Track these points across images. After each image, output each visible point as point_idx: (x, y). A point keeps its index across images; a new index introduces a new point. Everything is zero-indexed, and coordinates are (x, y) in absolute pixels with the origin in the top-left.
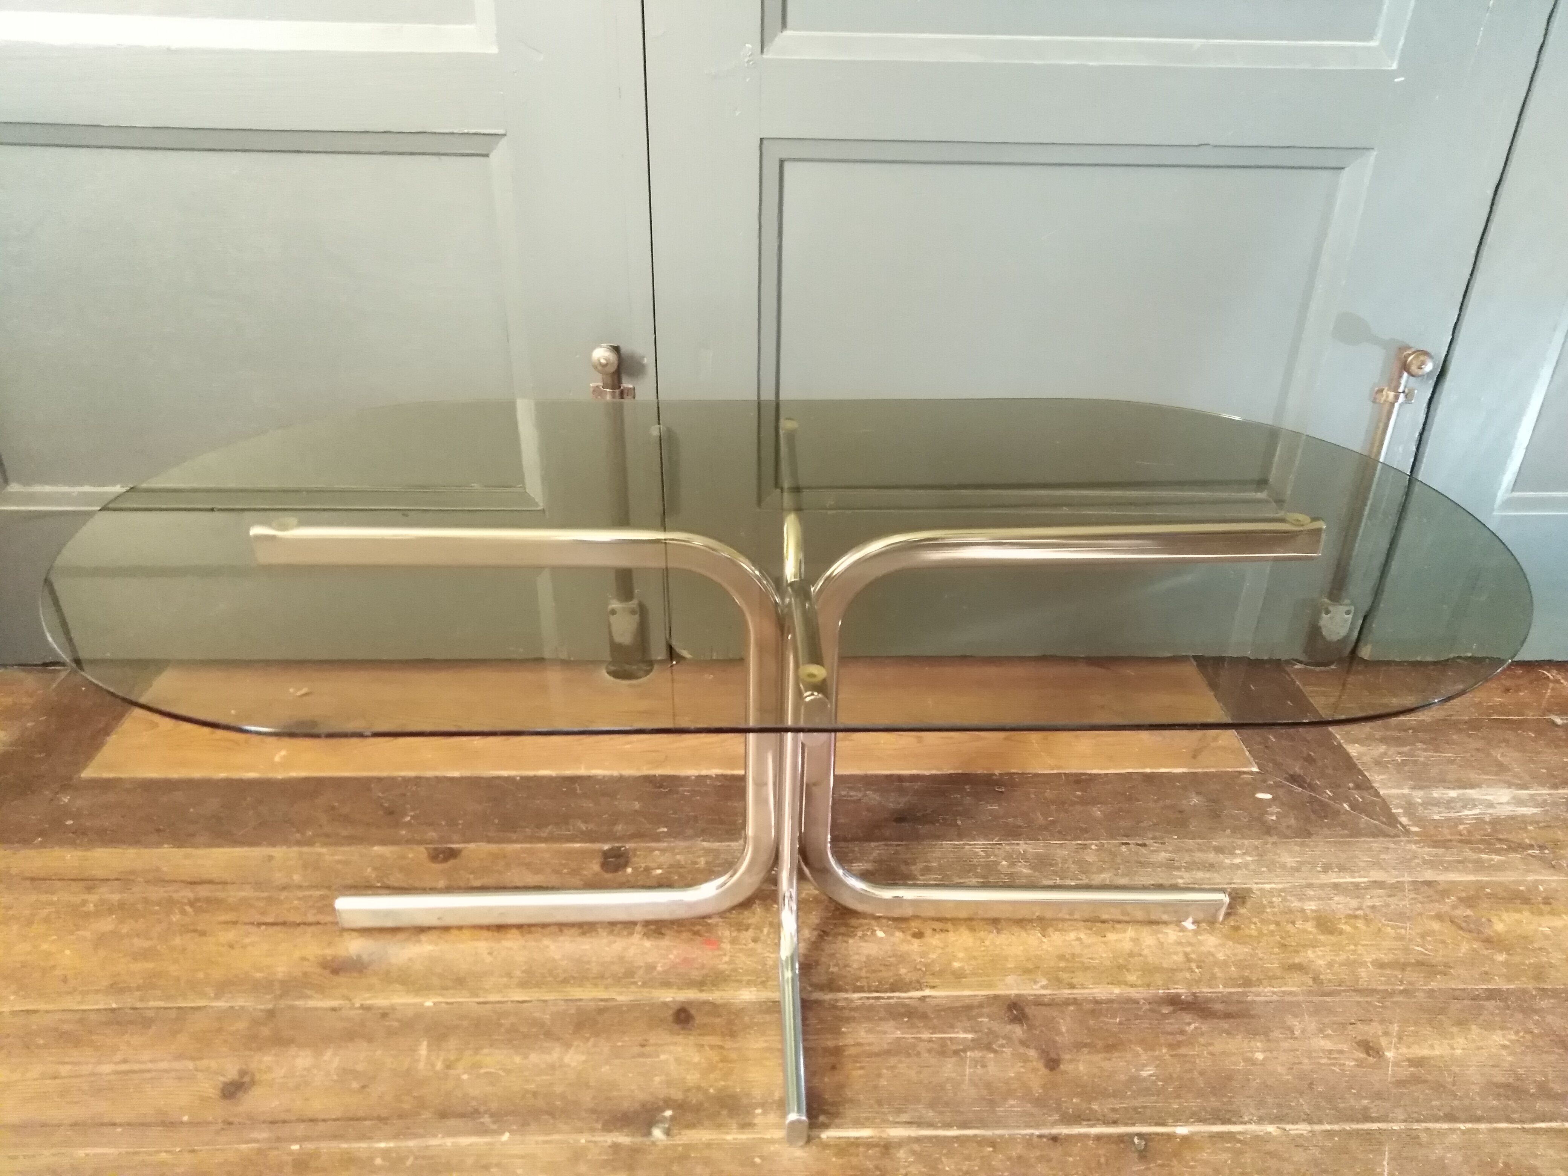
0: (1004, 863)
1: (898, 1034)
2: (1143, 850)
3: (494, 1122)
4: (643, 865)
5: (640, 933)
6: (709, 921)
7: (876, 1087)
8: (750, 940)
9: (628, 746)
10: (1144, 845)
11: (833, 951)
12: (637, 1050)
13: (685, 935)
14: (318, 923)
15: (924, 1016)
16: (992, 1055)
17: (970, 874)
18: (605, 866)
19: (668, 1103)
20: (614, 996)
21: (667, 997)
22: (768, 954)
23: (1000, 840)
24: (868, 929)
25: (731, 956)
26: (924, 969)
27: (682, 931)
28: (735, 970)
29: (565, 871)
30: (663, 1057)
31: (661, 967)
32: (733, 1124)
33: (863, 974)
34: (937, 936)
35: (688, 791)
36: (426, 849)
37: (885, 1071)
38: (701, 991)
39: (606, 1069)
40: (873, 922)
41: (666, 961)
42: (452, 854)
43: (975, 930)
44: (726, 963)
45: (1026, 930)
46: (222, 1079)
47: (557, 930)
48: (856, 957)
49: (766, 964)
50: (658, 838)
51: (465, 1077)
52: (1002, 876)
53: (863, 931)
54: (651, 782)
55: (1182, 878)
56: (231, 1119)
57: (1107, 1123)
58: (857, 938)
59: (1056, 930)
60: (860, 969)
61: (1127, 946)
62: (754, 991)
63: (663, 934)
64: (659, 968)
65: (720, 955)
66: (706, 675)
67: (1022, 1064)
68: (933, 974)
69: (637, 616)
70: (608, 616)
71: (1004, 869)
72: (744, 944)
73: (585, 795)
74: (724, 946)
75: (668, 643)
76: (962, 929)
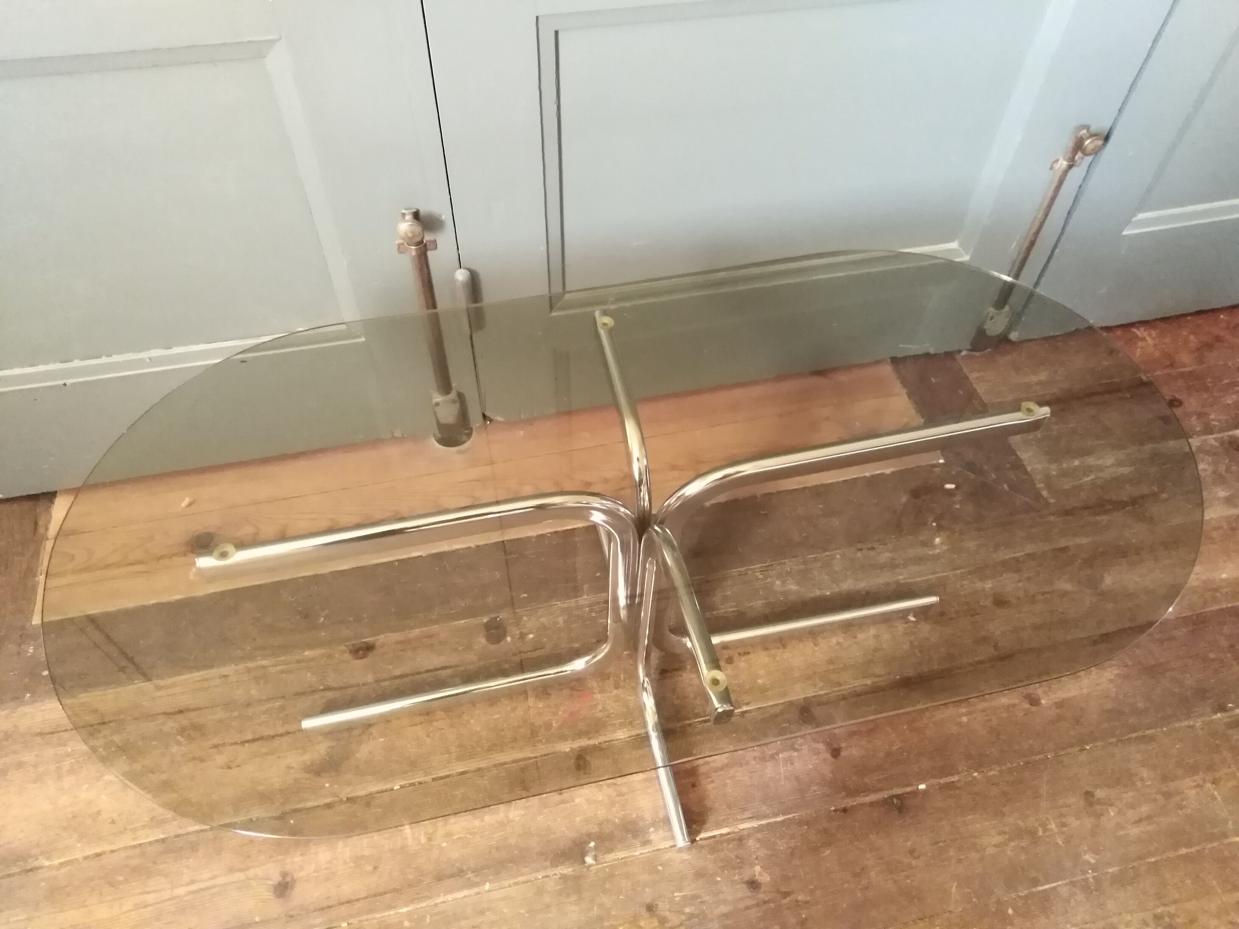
0: (778, 582)
1: (731, 749)
2: (872, 553)
3: (476, 876)
4: (518, 633)
5: (532, 697)
7: (724, 795)
8: (613, 688)
10: (873, 549)
11: (673, 687)
12: (558, 797)
13: (565, 693)
14: (288, 733)
15: (746, 730)
16: (795, 754)
18: (489, 638)
19: (590, 836)
20: (529, 754)
21: (566, 748)
22: (628, 698)
23: (772, 561)
25: (603, 704)
26: (738, 690)
27: (562, 689)
28: (608, 716)
29: (460, 648)
30: (577, 800)
31: (556, 723)
32: (637, 843)
34: (743, 659)
35: (533, 553)
36: (346, 646)
37: (728, 781)
38: (589, 739)
39: (540, 818)
41: (557, 717)
42: (369, 648)
43: (768, 649)
44: (600, 711)
45: (802, 643)
46: (270, 882)
48: (690, 688)
49: (629, 707)
50: (522, 604)
51: (444, 844)
54: (502, 548)
55: (902, 575)
56: (291, 913)
57: (876, 790)
58: (688, 671)
59: (823, 639)
60: (695, 699)
61: (872, 643)
62: (626, 731)
63: (549, 694)
64: (554, 725)
65: (594, 705)
66: (517, 432)
67: (815, 757)
68: (746, 693)
69: (458, 404)
70: (434, 408)
71: (778, 588)
72: (610, 692)
73: (454, 571)
74: (595, 696)
75: (483, 414)
76: (759, 650)
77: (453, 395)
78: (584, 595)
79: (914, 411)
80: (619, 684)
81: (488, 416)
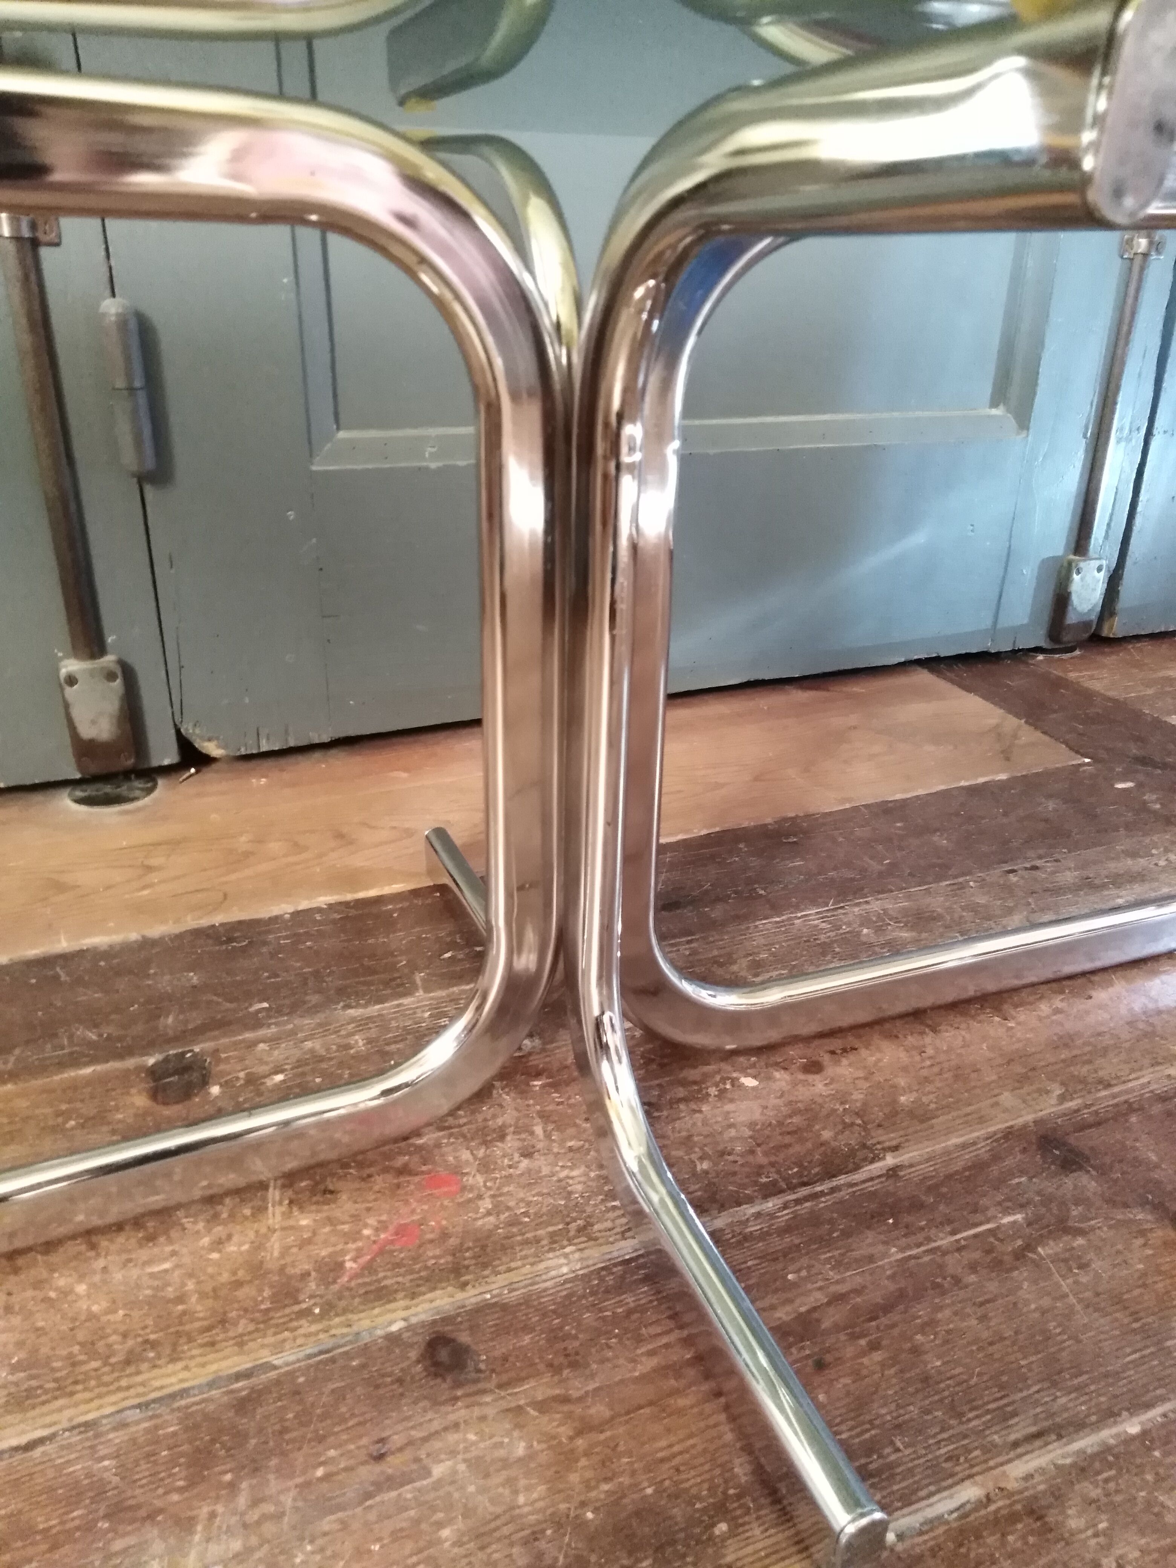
0: (865, 931)
1: (896, 1253)
2: (1039, 874)
4: (242, 1075)
5: (280, 1203)
6: (420, 1142)
7: (926, 1379)
8: (516, 1156)
9: (145, 892)
11: (684, 1134)
12: (368, 1473)
13: (380, 1182)
15: (916, 1206)
16: (1080, 1241)
17: (829, 958)
18: (158, 1093)
20: (266, 1356)
21: (391, 1323)
22: (563, 1174)
23: (839, 902)
24: (724, 1080)
25: (493, 1196)
26: (859, 1121)
27: (370, 1176)
28: (514, 1222)
29: (72, 1123)
30: (438, 1471)
31: (354, 1260)
33: (760, 1158)
34: (844, 1061)
35: (286, 938)
37: (921, 1338)
40: (725, 1066)
41: (360, 1244)
43: (897, 1037)
44: (489, 1213)
45: (973, 1017)
47: (83, 1247)
48: (733, 1132)
49: (570, 1193)
50: (255, 1022)
52: (877, 949)
53: (717, 1085)
54: (208, 936)
58: (709, 1099)
59: (1016, 1006)
60: (752, 1152)
62: (573, 1252)
63: (332, 1192)
64: (349, 1265)
65: (470, 1201)
66: (254, 780)
67: (1140, 1241)
69: (119, 682)
70: (62, 690)
71: (873, 939)
72: (510, 1167)
73: (78, 981)
74: (469, 1180)
75: (178, 732)
76: (876, 1039)
77: (109, 660)
78: (417, 989)
79: (1001, 711)
80: (533, 1147)
81: (188, 736)
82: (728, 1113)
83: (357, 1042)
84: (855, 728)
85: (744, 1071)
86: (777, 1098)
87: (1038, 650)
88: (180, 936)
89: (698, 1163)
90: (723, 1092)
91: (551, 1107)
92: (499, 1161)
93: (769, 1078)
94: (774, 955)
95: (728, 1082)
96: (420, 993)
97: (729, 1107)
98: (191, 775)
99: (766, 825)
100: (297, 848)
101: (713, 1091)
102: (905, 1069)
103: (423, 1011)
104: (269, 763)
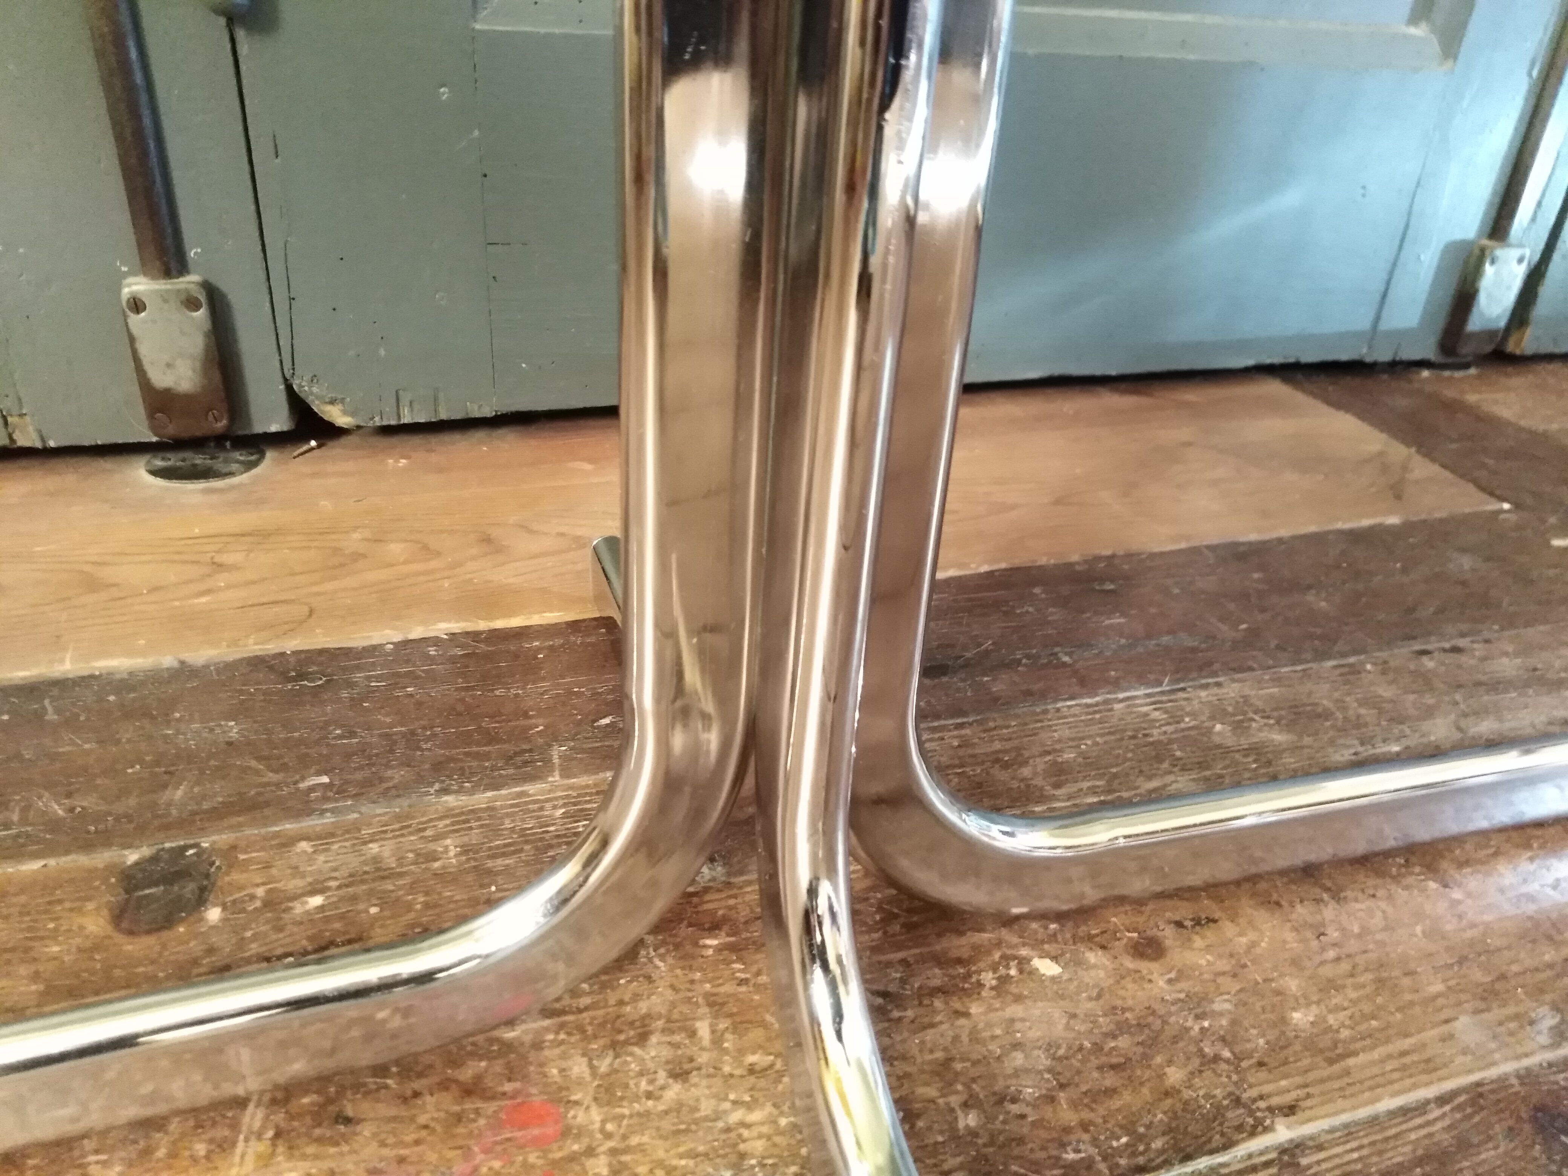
0: (1218, 727)
2: (1464, 659)
4: (260, 892)
5: (259, 1136)
6: (510, 1035)
8: (662, 1076)
9: (203, 600)
10: (1456, 650)
11: (939, 1055)
13: (431, 1107)
17: (1165, 765)
18: (126, 915)
22: (736, 1116)
23: (1178, 681)
24: (1006, 959)
25: (613, 1152)
26: (1227, 1054)
27: (416, 1094)
33: (1065, 1113)
34: (1198, 942)
35: (379, 678)
40: (1009, 936)
43: (1278, 904)
45: (1396, 879)
48: (1018, 1059)
50: (303, 806)
53: (995, 970)
54: (271, 668)
58: (986, 994)
60: (1051, 1099)
63: (348, 1121)
65: (573, 1158)
66: (391, 461)
68: (1261, 1064)
69: (202, 314)
70: (125, 317)
71: (1230, 741)
72: (649, 1095)
73: (70, 723)
74: (578, 1117)
75: (289, 388)
76: (1247, 908)
77: (190, 281)
78: (551, 772)
79: (1383, 437)
80: (691, 1060)
81: (302, 395)
82: (1012, 1021)
83: (446, 847)
84: (1190, 444)
85: (1037, 945)
86: (1090, 999)
87: (1423, 364)
88: (230, 667)
89: (959, 1113)
90: (1004, 980)
91: (729, 988)
92: (632, 1083)
93: (1079, 962)
94: (1082, 754)
95: (1013, 964)
96: (556, 778)
97: (1015, 1010)
98: (312, 449)
99: (1071, 565)
100: (427, 551)
101: (988, 978)
102: (1295, 962)
103: (555, 807)
104: (417, 440)
